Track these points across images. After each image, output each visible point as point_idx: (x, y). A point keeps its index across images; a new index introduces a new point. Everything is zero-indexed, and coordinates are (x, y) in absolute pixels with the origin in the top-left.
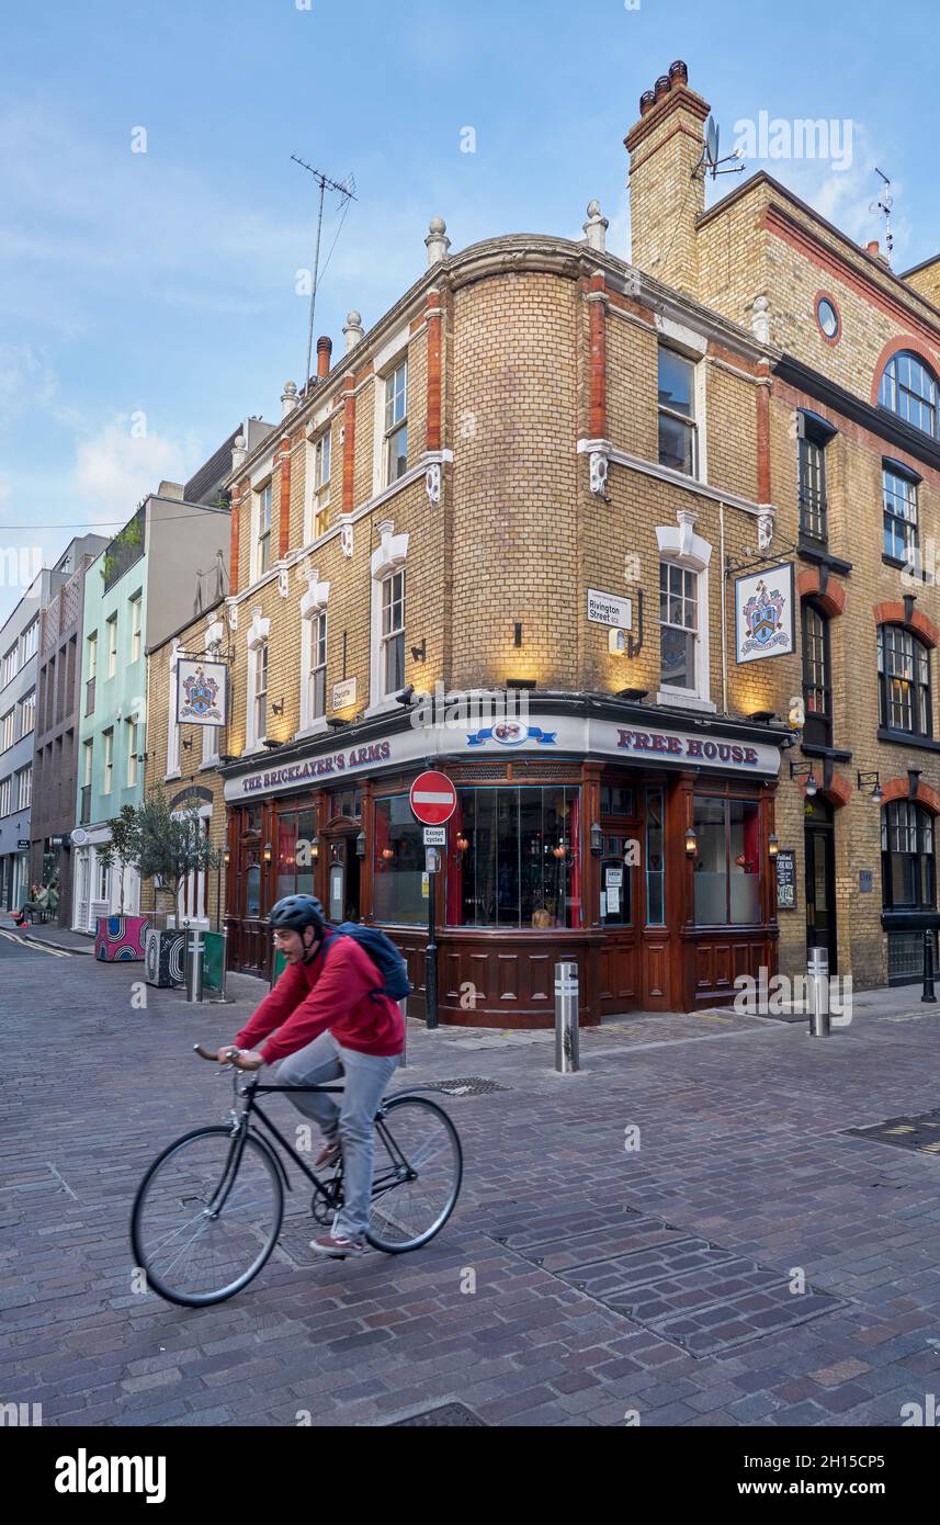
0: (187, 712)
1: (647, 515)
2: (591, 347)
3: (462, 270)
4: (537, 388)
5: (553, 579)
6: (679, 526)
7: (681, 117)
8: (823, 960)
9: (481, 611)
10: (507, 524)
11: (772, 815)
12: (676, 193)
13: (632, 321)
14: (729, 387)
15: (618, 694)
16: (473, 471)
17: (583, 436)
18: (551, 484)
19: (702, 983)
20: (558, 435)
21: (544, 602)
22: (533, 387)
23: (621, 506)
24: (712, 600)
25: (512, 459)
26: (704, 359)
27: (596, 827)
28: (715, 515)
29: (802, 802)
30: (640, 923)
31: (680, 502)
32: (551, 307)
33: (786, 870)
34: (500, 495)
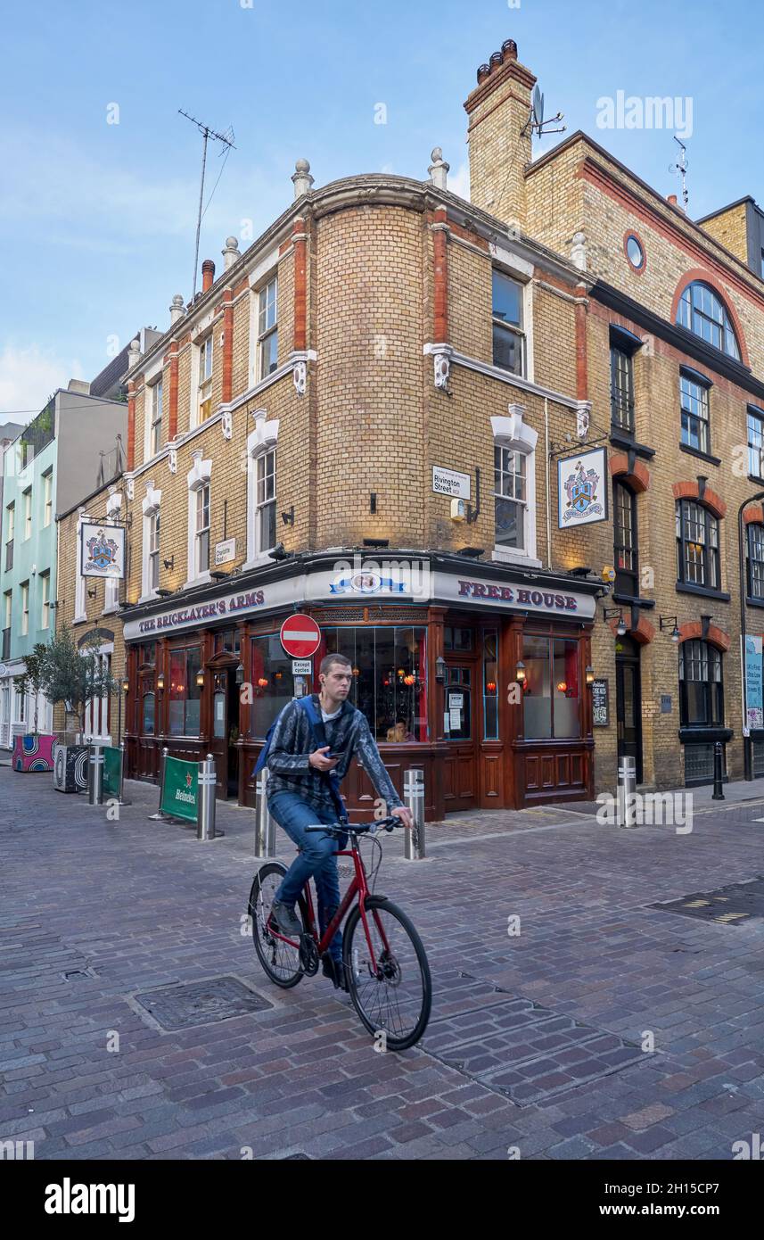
0: (90, 567)
1: (483, 406)
2: (435, 268)
3: (325, 202)
4: (389, 300)
5: (403, 458)
6: (510, 416)
7: (511, 85)
8: (631, 766)
9: (342, 482)
10: (363, 412)
11: (589, 650)
12: (508, 148)
13: (470, 248)
14: (553, 305)
15: (459, 552)
16: (334, 368)
17: (428, 340)
18: (402, 380)
19: (530, 786)
20: (407, 339)
21: (396, 476)
22: (385, 299)
23: (461, 399)
24: (538, 477)
25: (367, 358)
26: (531, 281)
27: (441, 660)
28: (541, 408)
29: (614, 641)
30: (478, 738)
31: (511, 397)
32: (400, 234)
33: (601, 695)
34: (357, 388)
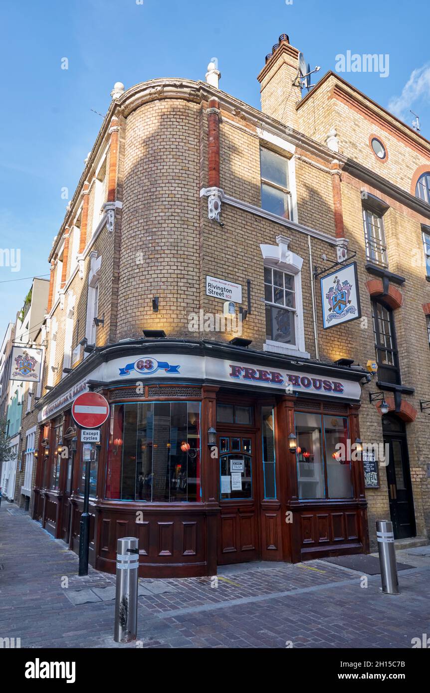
1: (253, 236)
2: (208, 138)
3: (128, 102)
4: (172, 160)
5: (181, 270)
6: (278, 245)
7: (286, 57)
8: (388, 531)
9: (134, 291)
10: (150, 238)
11: (357, 425)
13: (240, 129)
14: (312, 173)
15: (230, 342)
16: (132, 210)
17: (204, 186)
18: (182, 215)
19: (306, 541)
20: (186, 186)
21: (175, 284)
22: (169, 160)
23: (233, 229)
24: (304, 290)
25: (155, 200)
26: (294, 156)
27: (212, 430)
28: (305, 242)
29: (380, 419)
30: (259, 496)
31: (278, 232)
32: (181, 117)
33: (369, 463)
34: (147, 222)
